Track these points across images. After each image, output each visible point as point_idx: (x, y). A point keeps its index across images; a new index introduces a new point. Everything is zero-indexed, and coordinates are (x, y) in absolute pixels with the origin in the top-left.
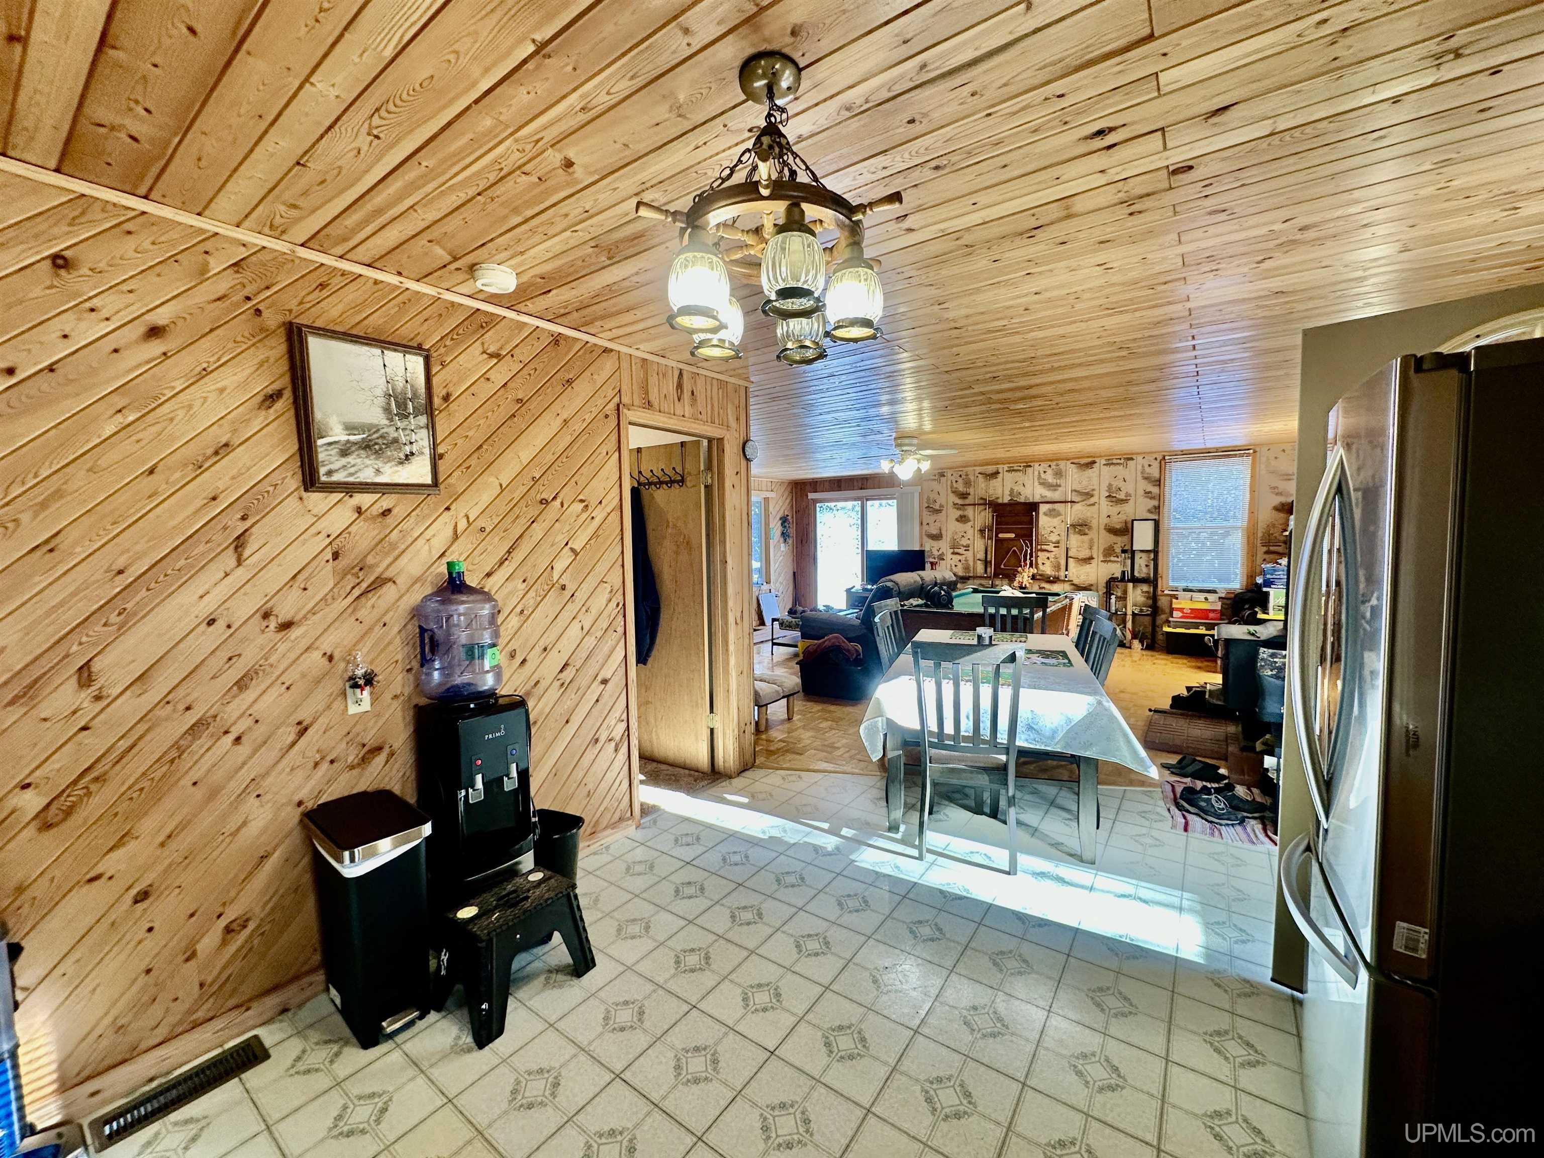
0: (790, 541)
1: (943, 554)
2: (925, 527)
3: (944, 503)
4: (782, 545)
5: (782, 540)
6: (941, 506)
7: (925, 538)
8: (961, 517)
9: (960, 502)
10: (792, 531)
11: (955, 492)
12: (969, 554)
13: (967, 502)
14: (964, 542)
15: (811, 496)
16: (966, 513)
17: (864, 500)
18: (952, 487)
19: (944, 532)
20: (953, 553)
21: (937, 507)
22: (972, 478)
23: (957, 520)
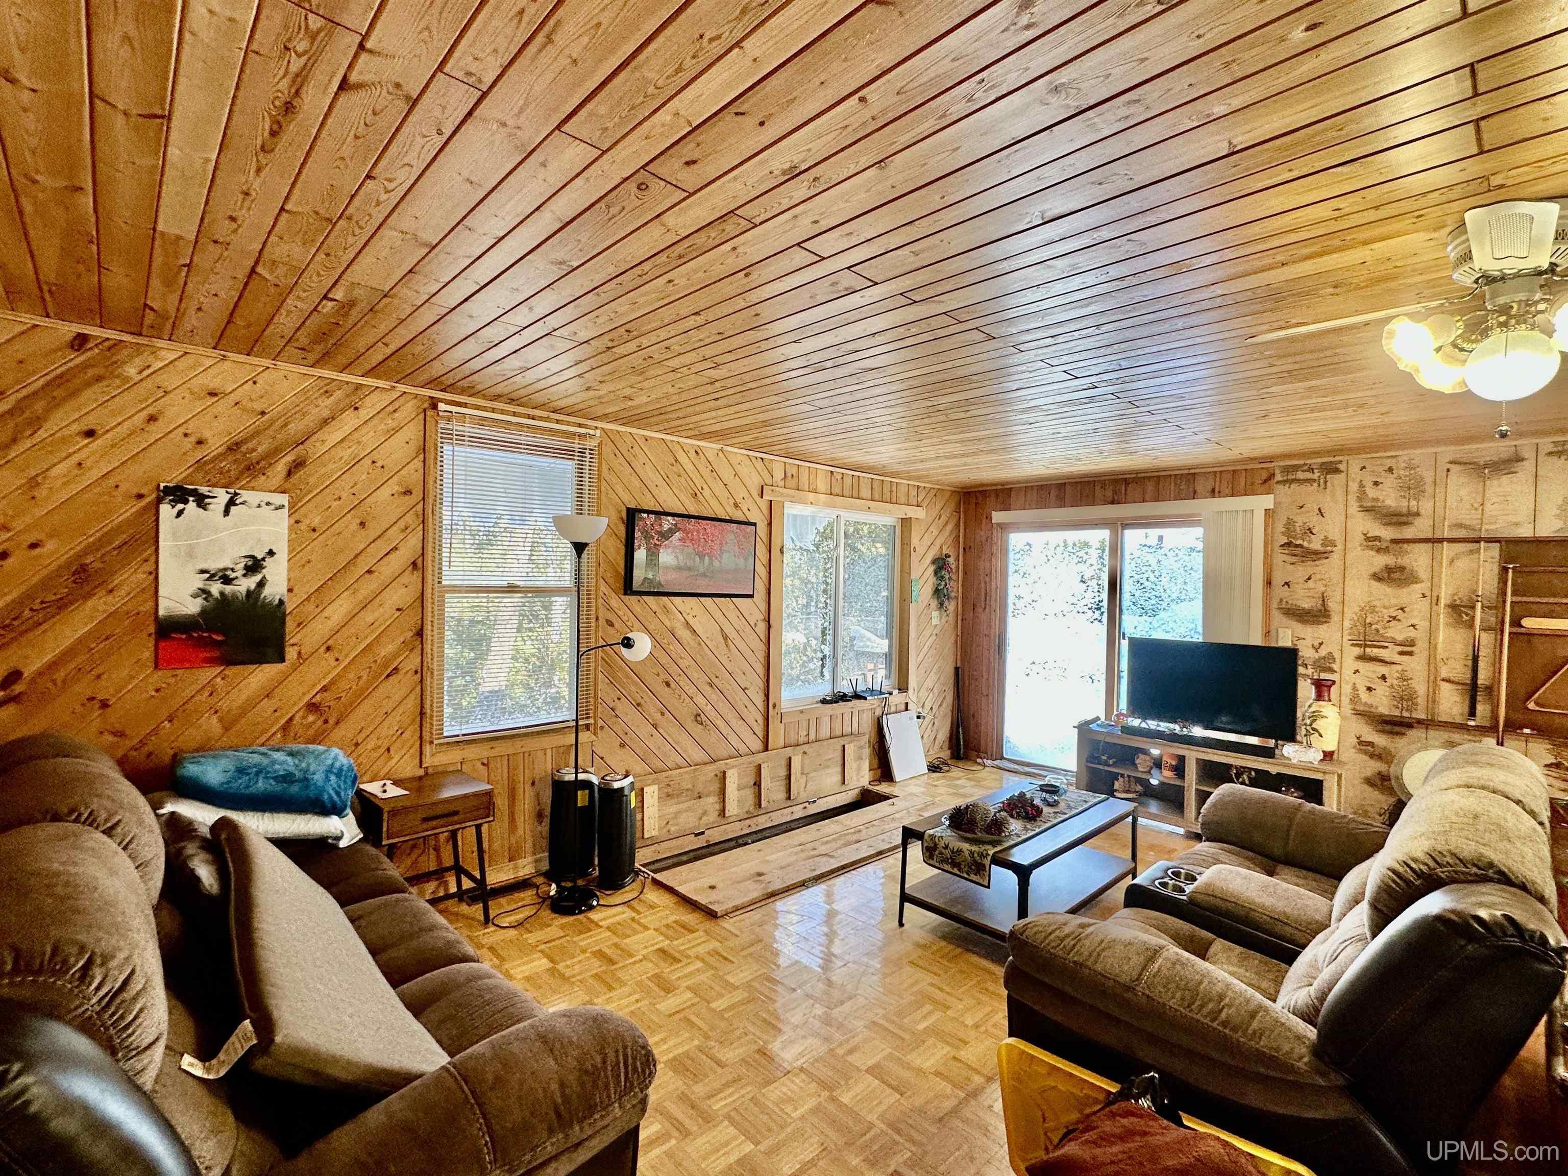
0: (951, 606)
1: (1330, 657)
2: (1279, 592)
3: (1335, 534)
4: (935, 614)
5: (934, 603)
6: (1327, 542)
7: (1278, 618)
8: (1389, 570)
9: (1387, 533)
10: (955, 587)
11: (1371, 510)
12: (1416, 666)
13: (1409, 533)
14: (1398, 632)
15: (998, 517)
16: (1404, 561)
17: (1119, 526)
18: (1362, 495)
19: (1333, 605)
20: (1363, 658)
21: (1316, 545)
22: (1428, 476)
23: (1376, 577)
